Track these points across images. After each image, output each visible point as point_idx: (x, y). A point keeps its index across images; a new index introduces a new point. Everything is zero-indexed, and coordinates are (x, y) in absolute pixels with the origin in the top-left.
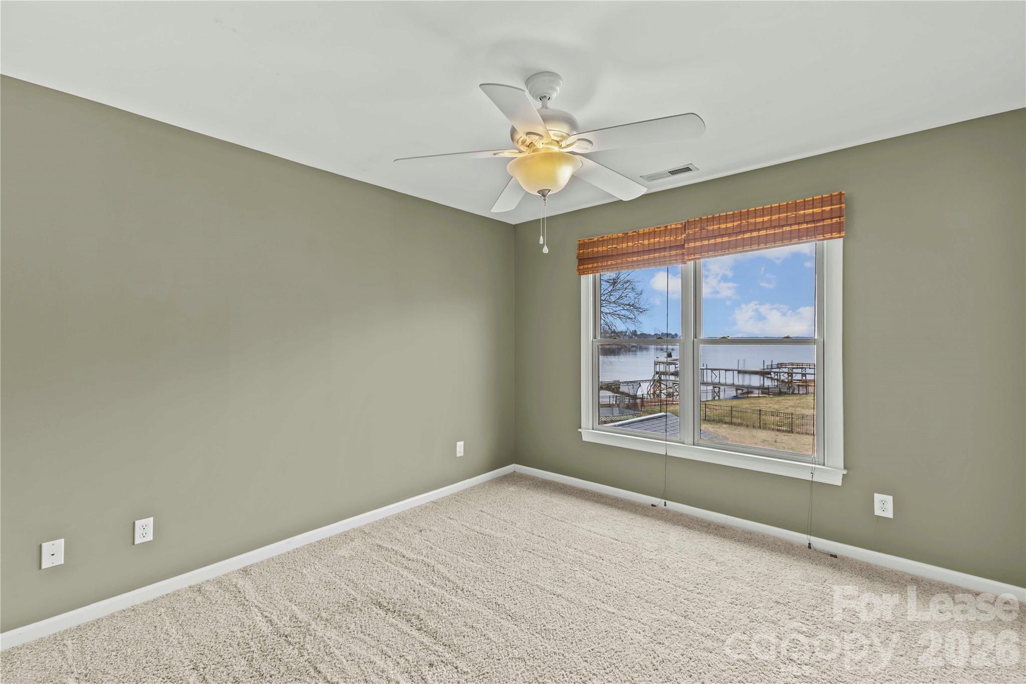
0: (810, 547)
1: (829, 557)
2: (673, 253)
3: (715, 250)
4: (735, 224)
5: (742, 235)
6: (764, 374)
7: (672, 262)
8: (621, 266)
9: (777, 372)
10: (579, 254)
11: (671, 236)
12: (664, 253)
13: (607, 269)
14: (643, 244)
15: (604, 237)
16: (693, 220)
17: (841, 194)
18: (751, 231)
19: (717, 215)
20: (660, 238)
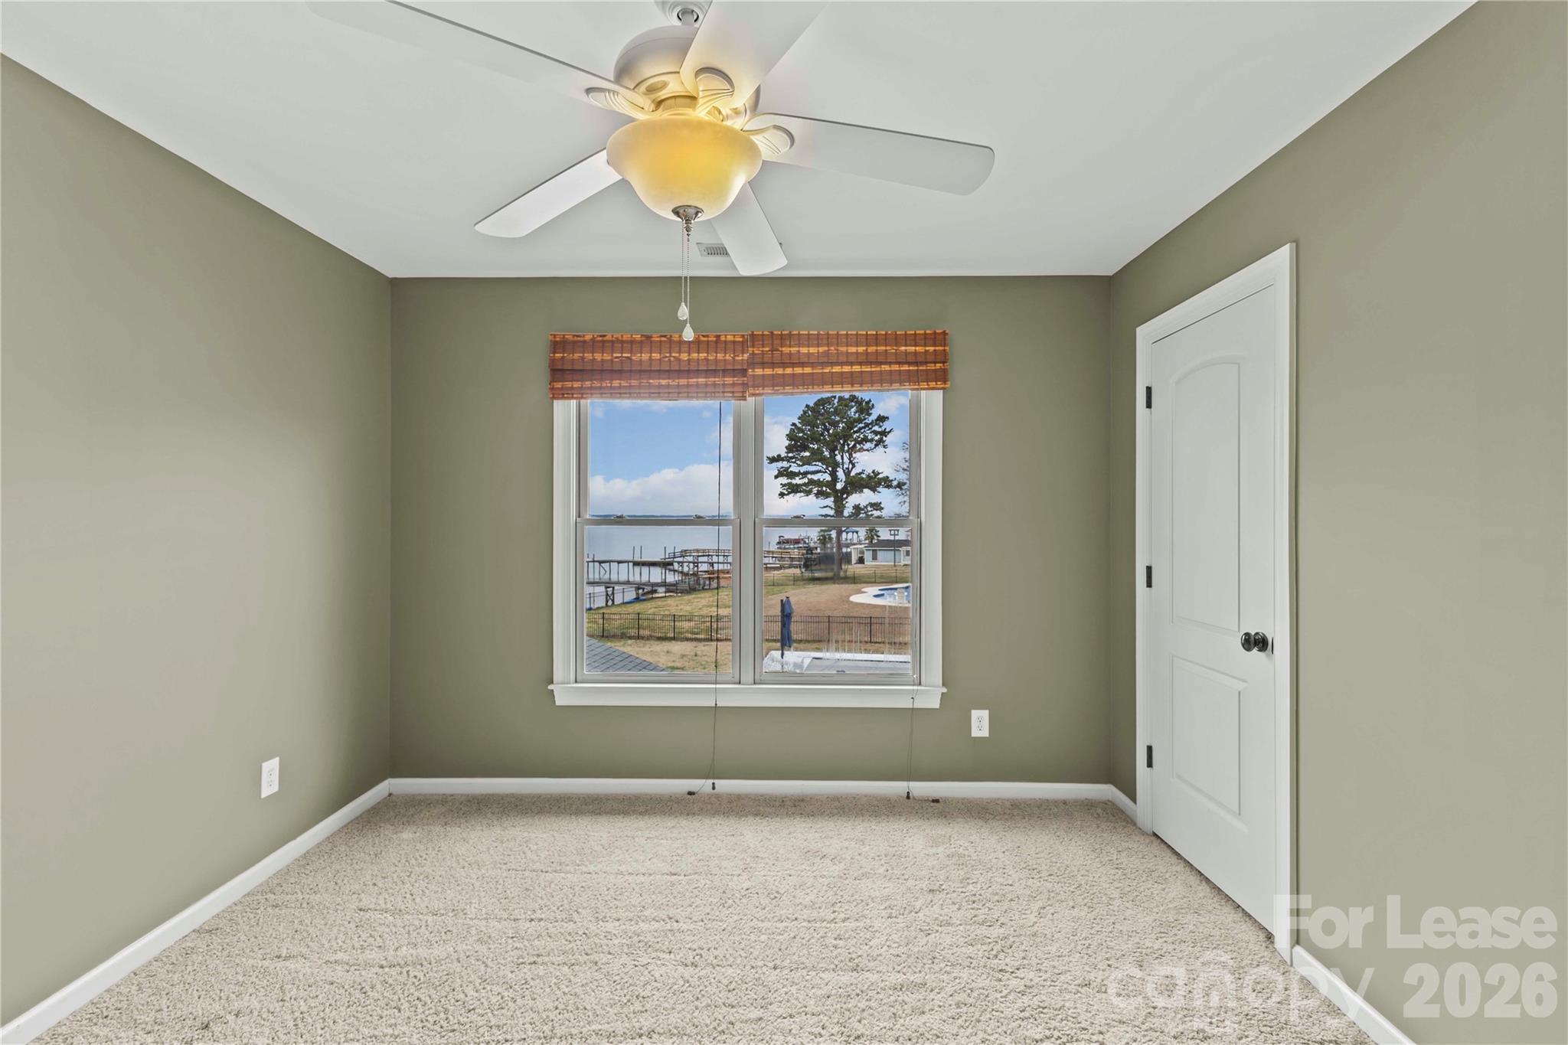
0: (908, 797)
1: (932, 804)
2: (729, 380)
3: (794, 385)
4: (821, 349)
5: (830, 368)
6: (665, 565)
7: (726, 394)
8: (638, 391)
9: (682, 562)
10: (553, 361)
11: (725, 353)
12: (713, 379)
13: (611, 393)
14: (680, 360)
15: (605, 336)
16: (761, 333)
17: (944, 333)
18: (842, 364)
19: (797, 332)
20: (708, 353)
